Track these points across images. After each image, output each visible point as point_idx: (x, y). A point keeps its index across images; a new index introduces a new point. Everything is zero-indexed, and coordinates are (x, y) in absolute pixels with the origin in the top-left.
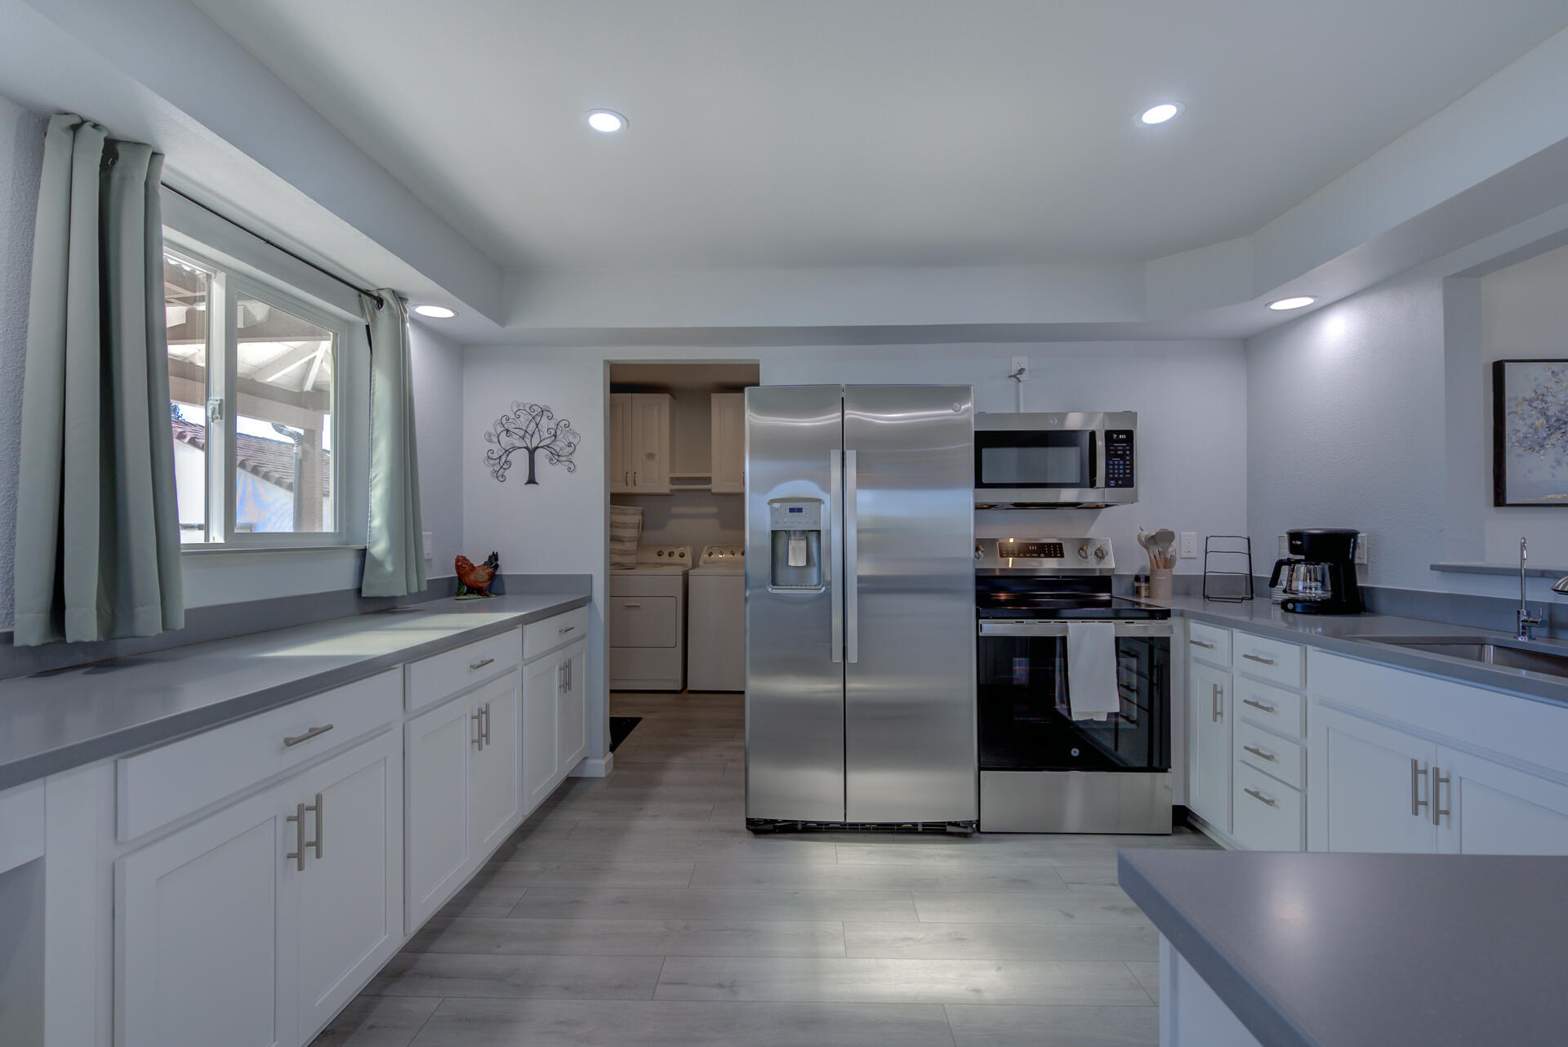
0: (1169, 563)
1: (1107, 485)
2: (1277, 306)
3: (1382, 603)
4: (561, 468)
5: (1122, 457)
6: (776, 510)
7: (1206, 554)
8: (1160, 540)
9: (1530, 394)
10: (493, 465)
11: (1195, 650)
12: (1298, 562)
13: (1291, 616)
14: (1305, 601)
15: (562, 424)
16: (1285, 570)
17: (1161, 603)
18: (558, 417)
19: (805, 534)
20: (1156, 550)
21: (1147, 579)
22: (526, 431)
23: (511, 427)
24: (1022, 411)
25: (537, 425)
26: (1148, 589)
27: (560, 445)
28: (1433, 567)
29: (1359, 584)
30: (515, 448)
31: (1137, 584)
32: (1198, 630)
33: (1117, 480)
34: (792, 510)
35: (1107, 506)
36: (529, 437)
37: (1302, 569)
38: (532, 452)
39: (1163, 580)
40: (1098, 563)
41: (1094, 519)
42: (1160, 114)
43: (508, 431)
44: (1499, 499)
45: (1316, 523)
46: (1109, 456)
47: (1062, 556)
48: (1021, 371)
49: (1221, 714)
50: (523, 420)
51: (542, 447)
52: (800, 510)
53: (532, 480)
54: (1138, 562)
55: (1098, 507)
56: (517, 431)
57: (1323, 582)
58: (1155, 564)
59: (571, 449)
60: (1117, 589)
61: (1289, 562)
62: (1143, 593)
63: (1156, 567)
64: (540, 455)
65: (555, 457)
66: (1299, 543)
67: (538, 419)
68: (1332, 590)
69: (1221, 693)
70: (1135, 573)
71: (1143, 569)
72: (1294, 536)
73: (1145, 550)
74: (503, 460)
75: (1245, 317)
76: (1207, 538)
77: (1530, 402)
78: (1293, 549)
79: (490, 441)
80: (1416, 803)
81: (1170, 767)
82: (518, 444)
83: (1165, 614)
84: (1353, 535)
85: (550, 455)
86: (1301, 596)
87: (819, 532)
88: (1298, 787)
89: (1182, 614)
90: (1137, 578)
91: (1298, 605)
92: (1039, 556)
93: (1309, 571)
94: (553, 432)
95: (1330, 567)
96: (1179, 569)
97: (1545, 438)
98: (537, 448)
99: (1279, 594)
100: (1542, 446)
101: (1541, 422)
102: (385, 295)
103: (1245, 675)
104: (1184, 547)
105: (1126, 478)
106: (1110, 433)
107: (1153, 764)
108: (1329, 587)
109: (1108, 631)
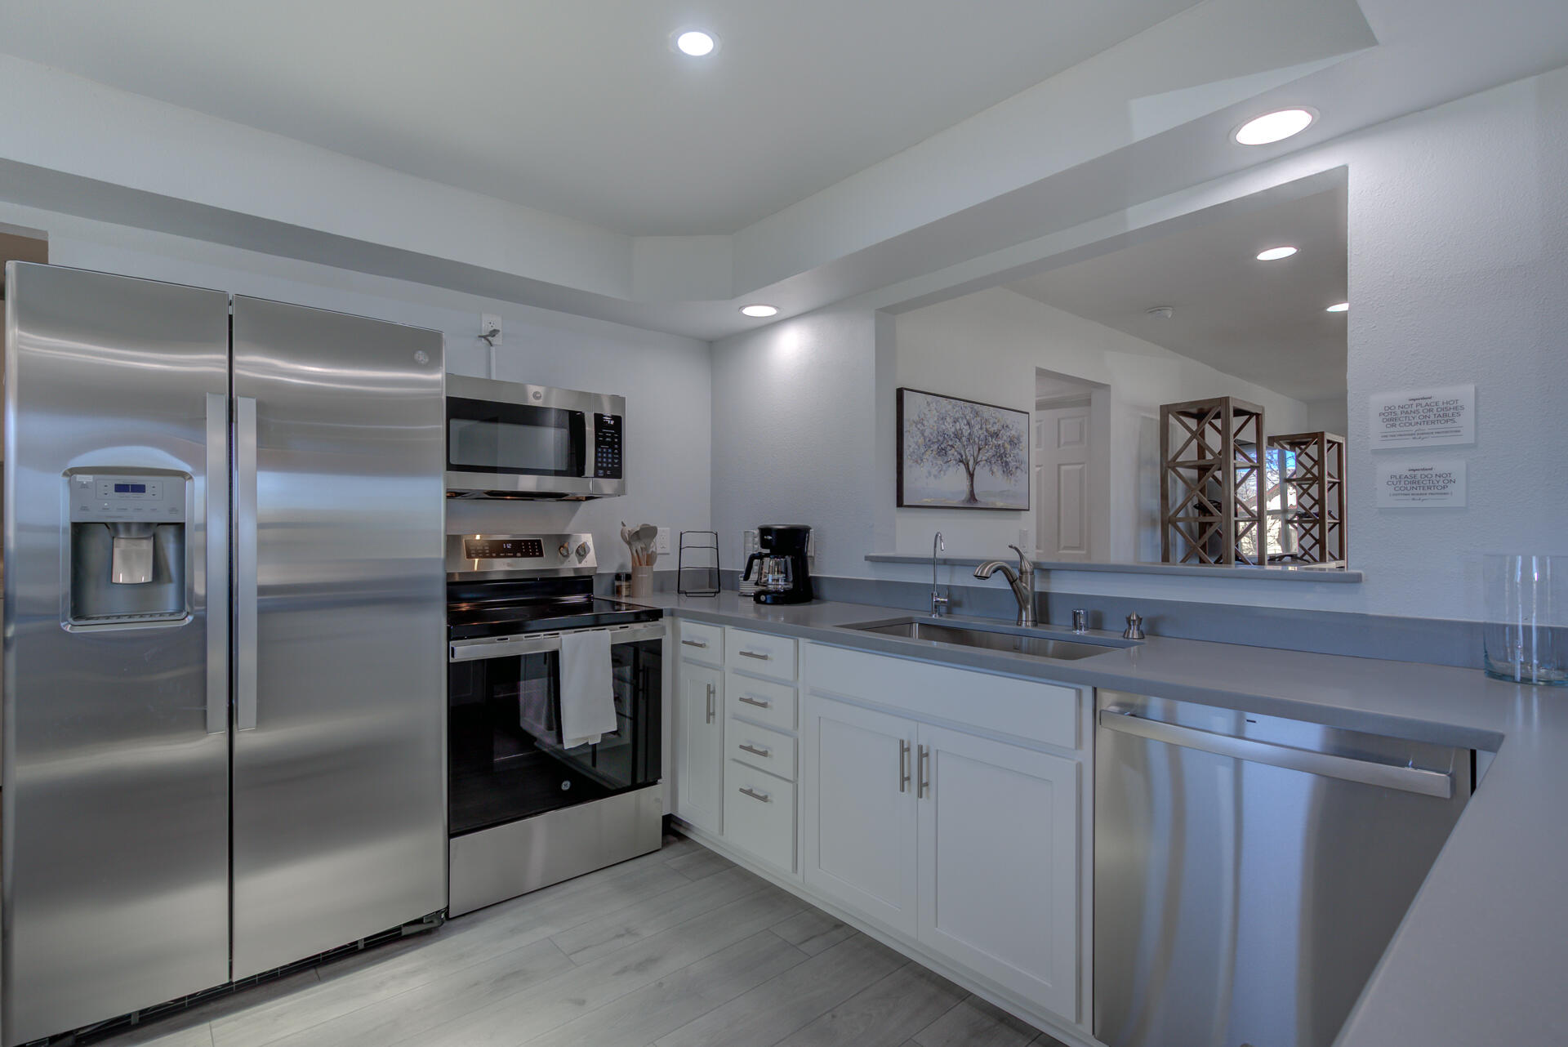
0: (651, 559)
1: (596, 475)
2: (747, 310)
3: (826, 590)
5: (611, 445)
6: (84, 486)
7: (681, 549)
8: (646, 533)
9: (916, 418)
11: (685, 650)
12: (767, 555)
13: (764, 608)
14: (774, 592)
16: (756, 561)
19: (150, 529)
20: (639, 546)
21: (628, 577)
24: (494, 378)
26: (629, 587)
28: (867, 558)
31: (617, 583)
32: (688, 628)
33: (605, 469)
34: (120, 488)
35: (588, 498)
37: (769, 562)
39: (645, 579)
40: (580, 562)
41: (574, 512)
42: (696, 44)
44: (900, 503)
45: (780, 522)
46: (598, 444)
47: (541, 555)
48: (494, 333)
49: (714, 714)
52: (140, 489)
54: (621, 559)
55: (578, 500)
57: (786, 572)
58: (637, 561)
60: (600, 590)
61: (760, 556)
62: (624, 592)
63: (638, 564)
66: (770, 538)
68: (793, 581)
69: (714, 692)
70: (614, 571)
71: (622, 566)
72: (764, 531)
73: (626, 547)
75: (722, 317)
76: (681, 534)
77: (916, 424)
78: (764, 543)
80: (904, 779)
81: (660, 777)
83: (655, 615)
84: (806, 529)
86: (771, 587)
87: (180, 527)
88: (792, 779)
89: (672, 613)
90: (618, 577)
91: (768, 596)
92: (515, 556)
93: (777, 564)
95: (792, 559)
96: (658, 567)
97: (923, 454)
99: (749, 588)
100: (920, 460)
101: (921, 440)
103: (737, 671)
104: (664, 543)
105: (614, 468)
106: (599, 418)
107: (640, 780)
108: (791, 579)
109: (604, 639)
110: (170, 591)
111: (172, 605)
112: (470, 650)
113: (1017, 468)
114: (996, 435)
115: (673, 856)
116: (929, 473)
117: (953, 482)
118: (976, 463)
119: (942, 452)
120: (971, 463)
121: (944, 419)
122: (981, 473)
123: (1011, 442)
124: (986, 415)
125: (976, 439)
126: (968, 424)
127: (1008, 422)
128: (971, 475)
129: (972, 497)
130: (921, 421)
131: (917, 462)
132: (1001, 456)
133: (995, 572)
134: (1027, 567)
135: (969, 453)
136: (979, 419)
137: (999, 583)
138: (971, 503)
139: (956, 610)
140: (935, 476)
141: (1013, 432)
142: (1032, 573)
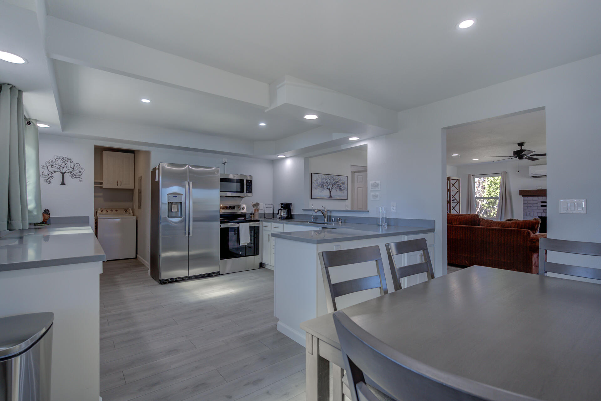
0: (258, 210)
1: (246, 192)
2: (279, 156)
3: (295, 217)
4: (76, 180)
5: (249, 186)
6: (169, 196)
7: (265, 208)
8: (257, 205)
9: (316, 179)
10: (45, 177)
11: (264, 228)
12: (282, 209)
13: (281, 220)
15: (77, 165)
16: (280, 211)
17: (257, 218)
18: (75, 162)
19: (177, 203)
20: (255, 207)
21: (253, 214)
22: (60, 166)
23: (54, 164)
24: (225, 173)
25: (66, 164)
26: (253, 216)
27: (74, 172)
28: (302, 210)
29: (292, 213)
30: (55, 172)
31: (251, 215)
32: (265, 224)
33: (248, 191)
34: (174, 197)
35: (245, 197)
36: (62, 168)
37: (283, 211)
38: (63, 174)
39: (257, 214)
40: (243, 210)
41: (241, 200)
42: (263, 124)
43: (52, 165)
44: (311, 198)
45: (285, 202)
46: (247, 186)
47: (235, 209)
48: (225, 162)
49: (269, 240)
50: (59, 162)
51: (68, 172)
53: (63, 183)
54: (252, 210)
55: (243, 197)
56: (56, 166)
58: (255, 211)
59: (81, 174)
60: (247, 216)
61: (281, 209)
62: (252, 217)
64: (67, 176)
65: (73, 176)
67: (66, 162)
69: (269, 236)
70: (250, 213)
71: (252, 212)
72: (282, 204)
73: (253, 207)
74: (50, 175)
75: (273, 157)
76: (265, 205)
77: (316, 180)
78: (282, 207)
79: (44, 169)
81: (259, 253)
82: (56, 170)
83: (258, 221)
84: (291, 204)
85: (71, 175)
86: (282, 216)
87: (181, 203)
89: (262, 221)
90: (251, 214)
91: (282, 218)
92: (230, 209)
94: (73, 167)
95: (287, 210)
96: (260, 212)
98: (66, 172)
99: (279, 216)
100: (317, 188)
101: (317, 184)
102: (31, 121)
104: (261, 207)
105: (249, 191)
106: (247, 180)
107: (255, 254)
108: (287, 214)
109: (248, 225)
110: (179, 213)
111: (179, 215)
112: (224, 226)
113: (344, 189)
114: (338, 182)
115: (262, 269)
116: (319, 191)
117: (326, 193)
118: (332, 188)
119: (322, 186)
120: (330, 189)
121: (323, 179)
122: (333, 191)
123: (342, 183)
124: (335, 178)
125: (332, 183)
126: (330, 180)
127: (341, 179)
128: (331, 192)
129: (331, 196)
130: (317, 180)
131: (316, 189)
132: (339, 187)
133: (318, 211)
134: (326, 210)
135: (330, 187)
136: (333, 179)
137: (321, 214)
138: (331, 198)
139: (317, 220)
140: (321, 192)
141: (343, 181)
142: (327, 212)
